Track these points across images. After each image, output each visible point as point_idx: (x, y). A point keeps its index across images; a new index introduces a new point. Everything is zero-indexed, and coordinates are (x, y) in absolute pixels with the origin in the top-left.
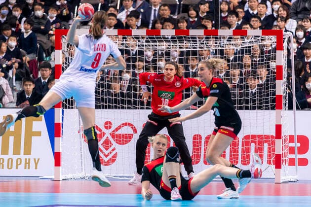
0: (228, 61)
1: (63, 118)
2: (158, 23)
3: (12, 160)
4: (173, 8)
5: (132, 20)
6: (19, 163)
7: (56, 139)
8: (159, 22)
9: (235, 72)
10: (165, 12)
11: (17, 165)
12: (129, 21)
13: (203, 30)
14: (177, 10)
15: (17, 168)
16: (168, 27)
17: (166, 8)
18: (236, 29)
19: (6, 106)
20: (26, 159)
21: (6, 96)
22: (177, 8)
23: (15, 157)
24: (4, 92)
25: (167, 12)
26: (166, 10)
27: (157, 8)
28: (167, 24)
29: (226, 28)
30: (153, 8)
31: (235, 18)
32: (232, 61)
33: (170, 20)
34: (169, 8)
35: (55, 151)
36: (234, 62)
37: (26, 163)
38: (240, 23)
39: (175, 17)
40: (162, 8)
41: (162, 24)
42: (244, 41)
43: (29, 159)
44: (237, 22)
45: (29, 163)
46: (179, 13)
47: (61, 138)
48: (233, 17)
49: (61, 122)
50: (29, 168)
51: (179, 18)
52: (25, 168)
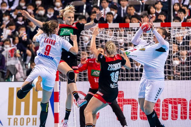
0: (179, 45)
1: (60, 87)
2: (127, 19)
3: (23, 119)
4: (137, 7)
5: (110, 17)
6: (28, 121)
7: (55, 103)
8: (128, 17)
9: (183, 52)
10: (131, 11)
11: (27, 122)
12: (108, 17)
13: (160, 23)
14: (141, 9)
15: (27, 125)
16: (134, 21)
17: (132, 8)
18: (183, 22)
19: (19, 80)
20: (33, 118)
21: (18, 73)
22: (141, 7)
23: (26, 117)
24: (17, 70)
25: (133, 11)
26: (132, 10)
27: (125, 8)
28: (133, 19)
29: (178, 21)
30: (122, 8)
31: (183, 14)
32: (181, 45)
33: (136, 16)
34: (134, 7)
35: (55, 112)
36: (183, 45)
37: (33, 121)
38: (186, 17)
39: (140, 14)
40: (129, 8)
41: (130, 19)
42: (189, 31)
43: (36, 118)
44: (184, 17)
45: (36, 121)
46: (142, 11)
47: (58, 103)
48: (181, 14)
49: (58, 91)
50: (36, 125)
51: (142, 14)
52: (33, 125)
